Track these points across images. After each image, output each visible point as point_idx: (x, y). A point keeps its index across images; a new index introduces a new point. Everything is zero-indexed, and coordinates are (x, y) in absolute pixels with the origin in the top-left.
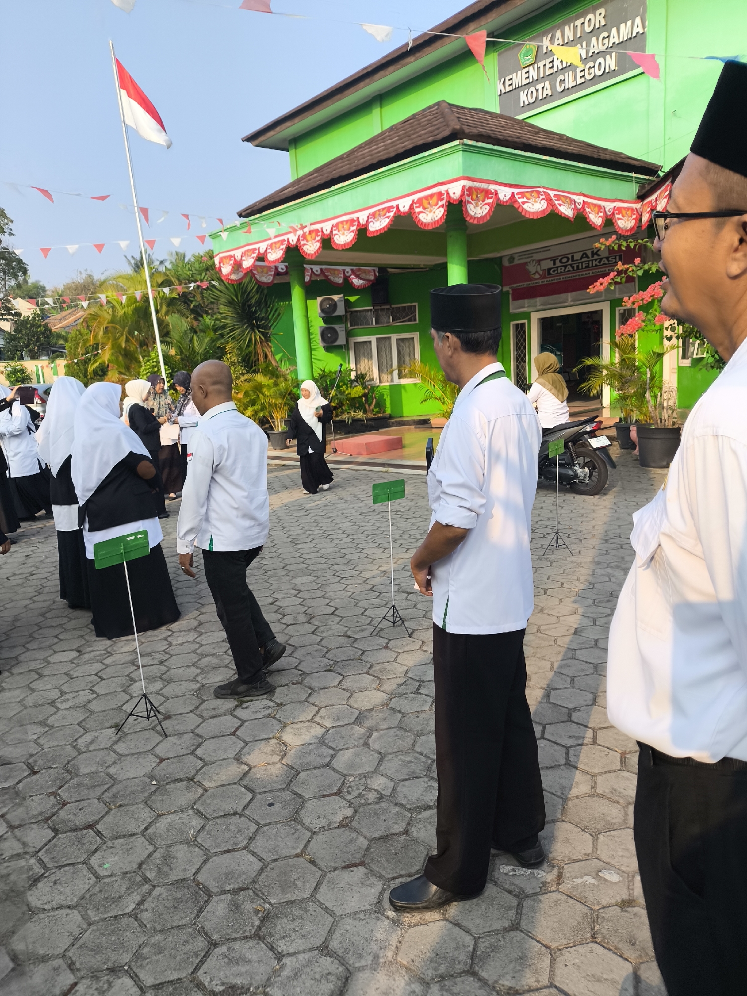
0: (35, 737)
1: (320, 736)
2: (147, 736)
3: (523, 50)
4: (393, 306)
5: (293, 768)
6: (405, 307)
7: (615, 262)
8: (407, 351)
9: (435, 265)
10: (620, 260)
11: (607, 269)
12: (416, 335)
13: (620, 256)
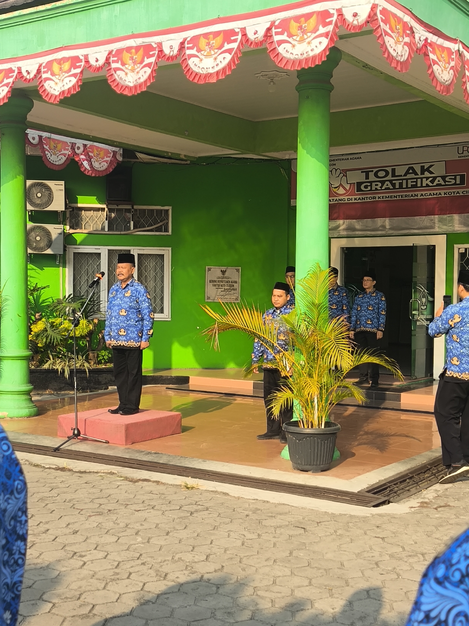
4: (135, 207)
6: (152, 211)
7: (455, 184)
8: (152, 274)
9: (200, 158)
10: (462, 182)
11: (442, 192)
12: (167, 252)
13: (462, 177)
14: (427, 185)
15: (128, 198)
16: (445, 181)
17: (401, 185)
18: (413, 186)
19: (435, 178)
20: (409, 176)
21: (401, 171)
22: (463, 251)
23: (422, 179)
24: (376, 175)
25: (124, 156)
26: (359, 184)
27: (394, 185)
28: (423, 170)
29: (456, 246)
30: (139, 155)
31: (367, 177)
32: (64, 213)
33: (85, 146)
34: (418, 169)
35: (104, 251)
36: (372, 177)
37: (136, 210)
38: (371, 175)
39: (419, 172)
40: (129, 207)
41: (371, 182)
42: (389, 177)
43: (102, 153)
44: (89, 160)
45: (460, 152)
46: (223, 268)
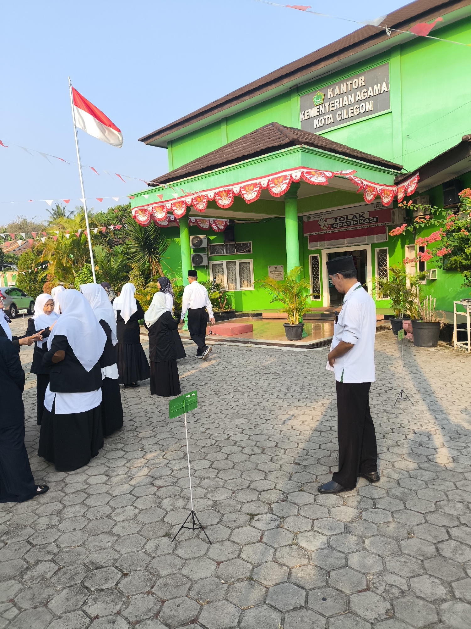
0: (110, 545)
1: (326, 542)
2: (197, 543)
3: (316, 96)
5: (322, 568)
6: (244, 243)
7: (374, 221)
8: (246, 270)
9: (263, 219)
10: (377, 220)
11: (369, 225)
12: (251, 261)
13: (377, 218)
14: (362, 223)
15: (233, 240)
16: (370, 221)
17: (350, 223)
18: (356, 224)
19: (365, 219)
20: (354, 219)
21: (350, 217)
22: (378, 251)
23: (359, 220)
24: (340, 220)
25: (229, 222)
26: (333, 225)
27: (348, 224)
28: (360, 216)
29: (376, 249)
30: (236, 221)
31: (336, 221)
32: (207, 248)
33: (214, 220)
34: (357, 216)
35: (224, 262)
36: (338, 221)
37: (237, 244)
38: (338, 220)
39: (358, 217)
40: (234, 243)
41: (338, 223)
42: (345, 221)
43: (221, 222)
44: (216, 225)
45: (375, 207)
46: (276, 266)
